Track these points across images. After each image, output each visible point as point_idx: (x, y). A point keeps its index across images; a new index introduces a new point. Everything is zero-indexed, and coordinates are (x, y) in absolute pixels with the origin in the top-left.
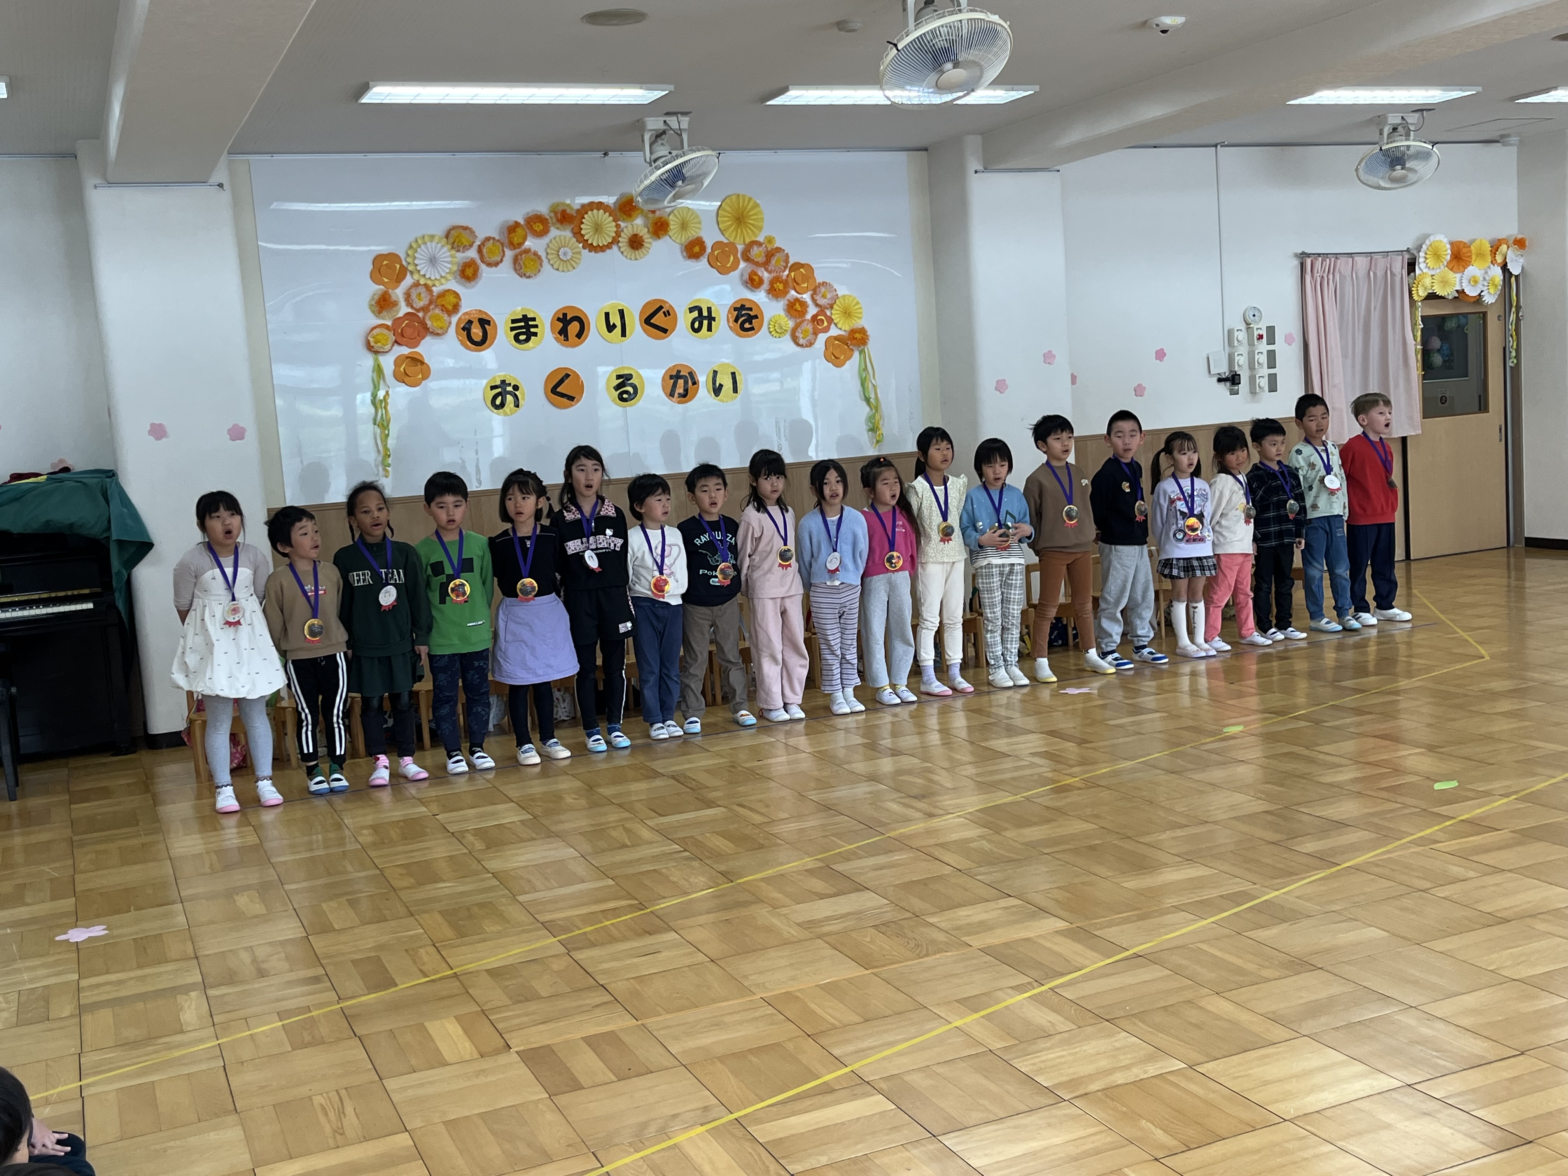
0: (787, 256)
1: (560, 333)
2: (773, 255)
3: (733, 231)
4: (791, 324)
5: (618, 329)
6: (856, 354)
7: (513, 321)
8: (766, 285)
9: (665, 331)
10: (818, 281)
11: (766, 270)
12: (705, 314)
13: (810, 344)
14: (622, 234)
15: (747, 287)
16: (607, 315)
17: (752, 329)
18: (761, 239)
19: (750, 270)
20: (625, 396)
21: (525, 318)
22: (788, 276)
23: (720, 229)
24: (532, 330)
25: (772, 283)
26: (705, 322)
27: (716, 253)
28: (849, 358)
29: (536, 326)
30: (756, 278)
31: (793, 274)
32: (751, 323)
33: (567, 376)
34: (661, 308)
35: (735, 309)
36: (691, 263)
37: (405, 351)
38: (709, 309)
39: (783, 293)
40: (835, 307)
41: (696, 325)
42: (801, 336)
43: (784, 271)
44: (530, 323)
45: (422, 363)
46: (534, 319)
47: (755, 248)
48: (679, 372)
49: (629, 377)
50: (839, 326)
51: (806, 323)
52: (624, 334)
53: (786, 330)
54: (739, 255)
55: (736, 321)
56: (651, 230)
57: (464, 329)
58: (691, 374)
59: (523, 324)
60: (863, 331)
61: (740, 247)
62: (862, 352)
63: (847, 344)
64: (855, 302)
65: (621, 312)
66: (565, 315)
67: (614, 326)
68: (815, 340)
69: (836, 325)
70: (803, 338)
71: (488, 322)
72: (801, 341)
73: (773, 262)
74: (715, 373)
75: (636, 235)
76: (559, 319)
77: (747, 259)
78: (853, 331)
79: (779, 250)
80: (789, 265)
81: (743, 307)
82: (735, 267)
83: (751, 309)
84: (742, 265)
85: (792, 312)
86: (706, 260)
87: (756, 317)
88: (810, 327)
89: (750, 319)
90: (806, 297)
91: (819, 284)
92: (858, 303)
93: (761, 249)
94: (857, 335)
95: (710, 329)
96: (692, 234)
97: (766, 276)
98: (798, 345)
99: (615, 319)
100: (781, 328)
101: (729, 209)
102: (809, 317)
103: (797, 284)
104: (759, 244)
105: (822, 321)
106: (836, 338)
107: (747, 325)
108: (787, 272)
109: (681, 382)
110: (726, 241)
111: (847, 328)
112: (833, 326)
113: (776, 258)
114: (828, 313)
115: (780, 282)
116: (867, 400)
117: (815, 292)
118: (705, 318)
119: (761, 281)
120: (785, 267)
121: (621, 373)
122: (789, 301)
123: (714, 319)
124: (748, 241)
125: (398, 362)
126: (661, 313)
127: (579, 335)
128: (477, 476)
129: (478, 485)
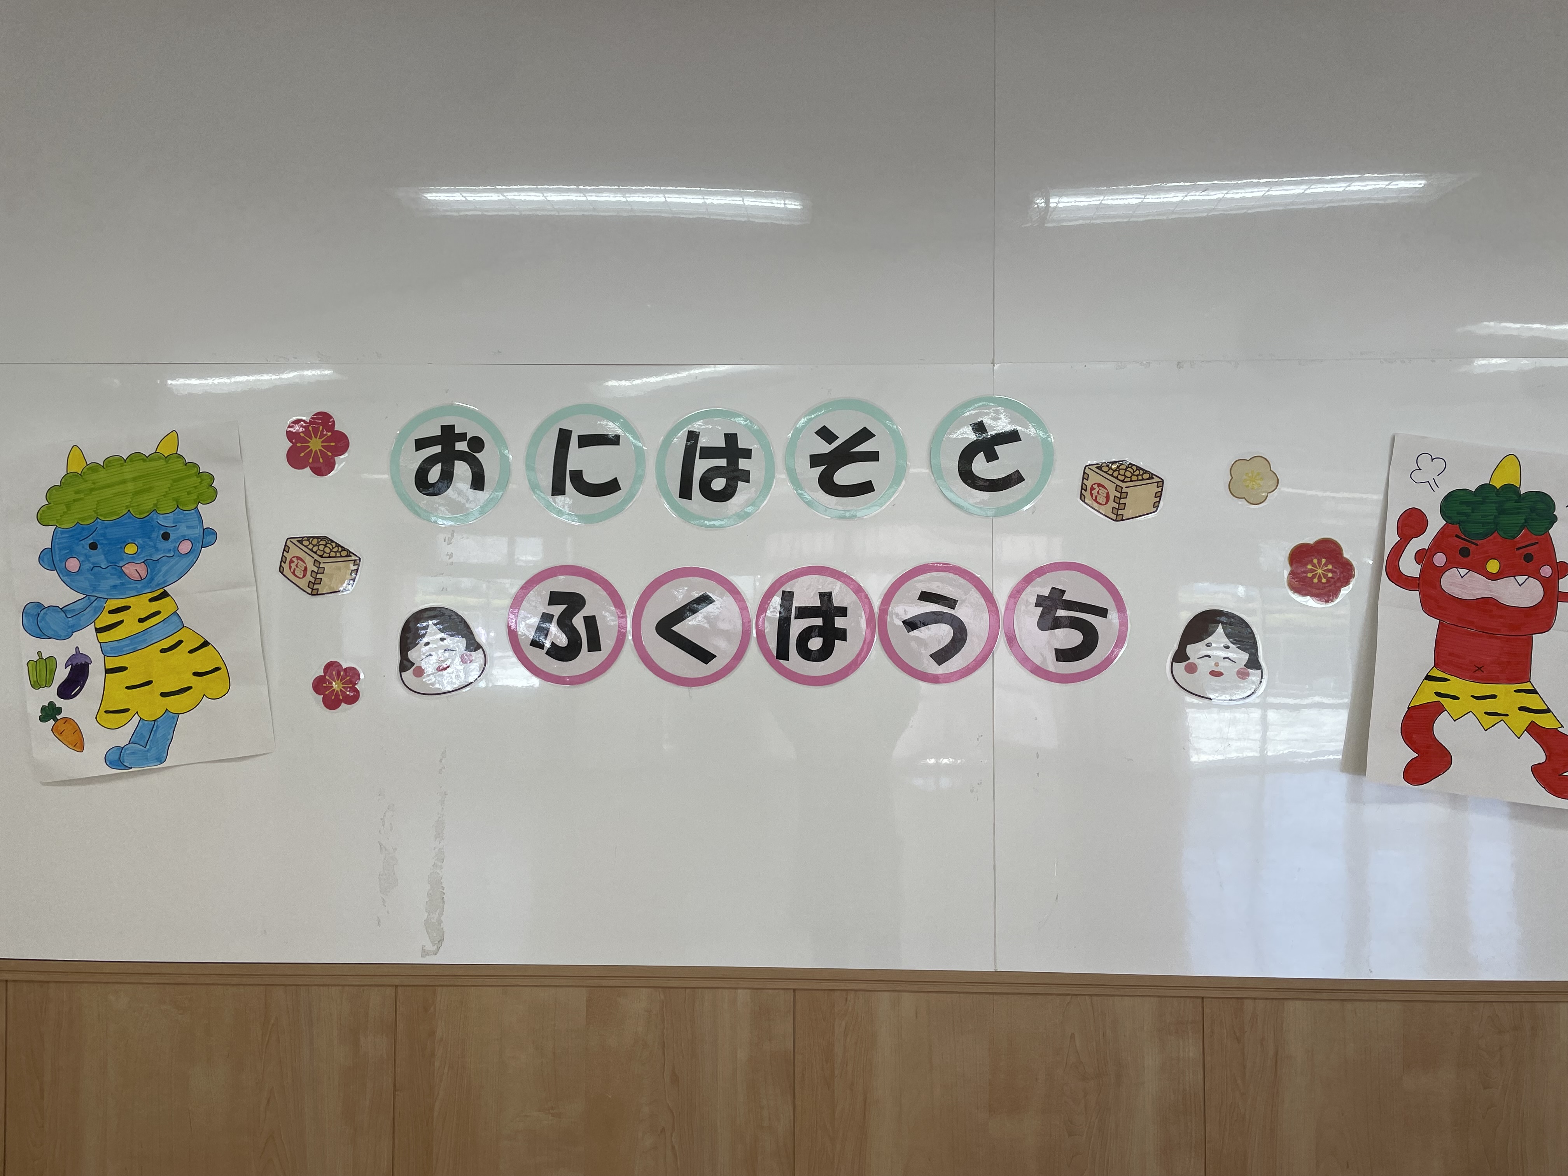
128: (429, 915)
129: (430, 947)
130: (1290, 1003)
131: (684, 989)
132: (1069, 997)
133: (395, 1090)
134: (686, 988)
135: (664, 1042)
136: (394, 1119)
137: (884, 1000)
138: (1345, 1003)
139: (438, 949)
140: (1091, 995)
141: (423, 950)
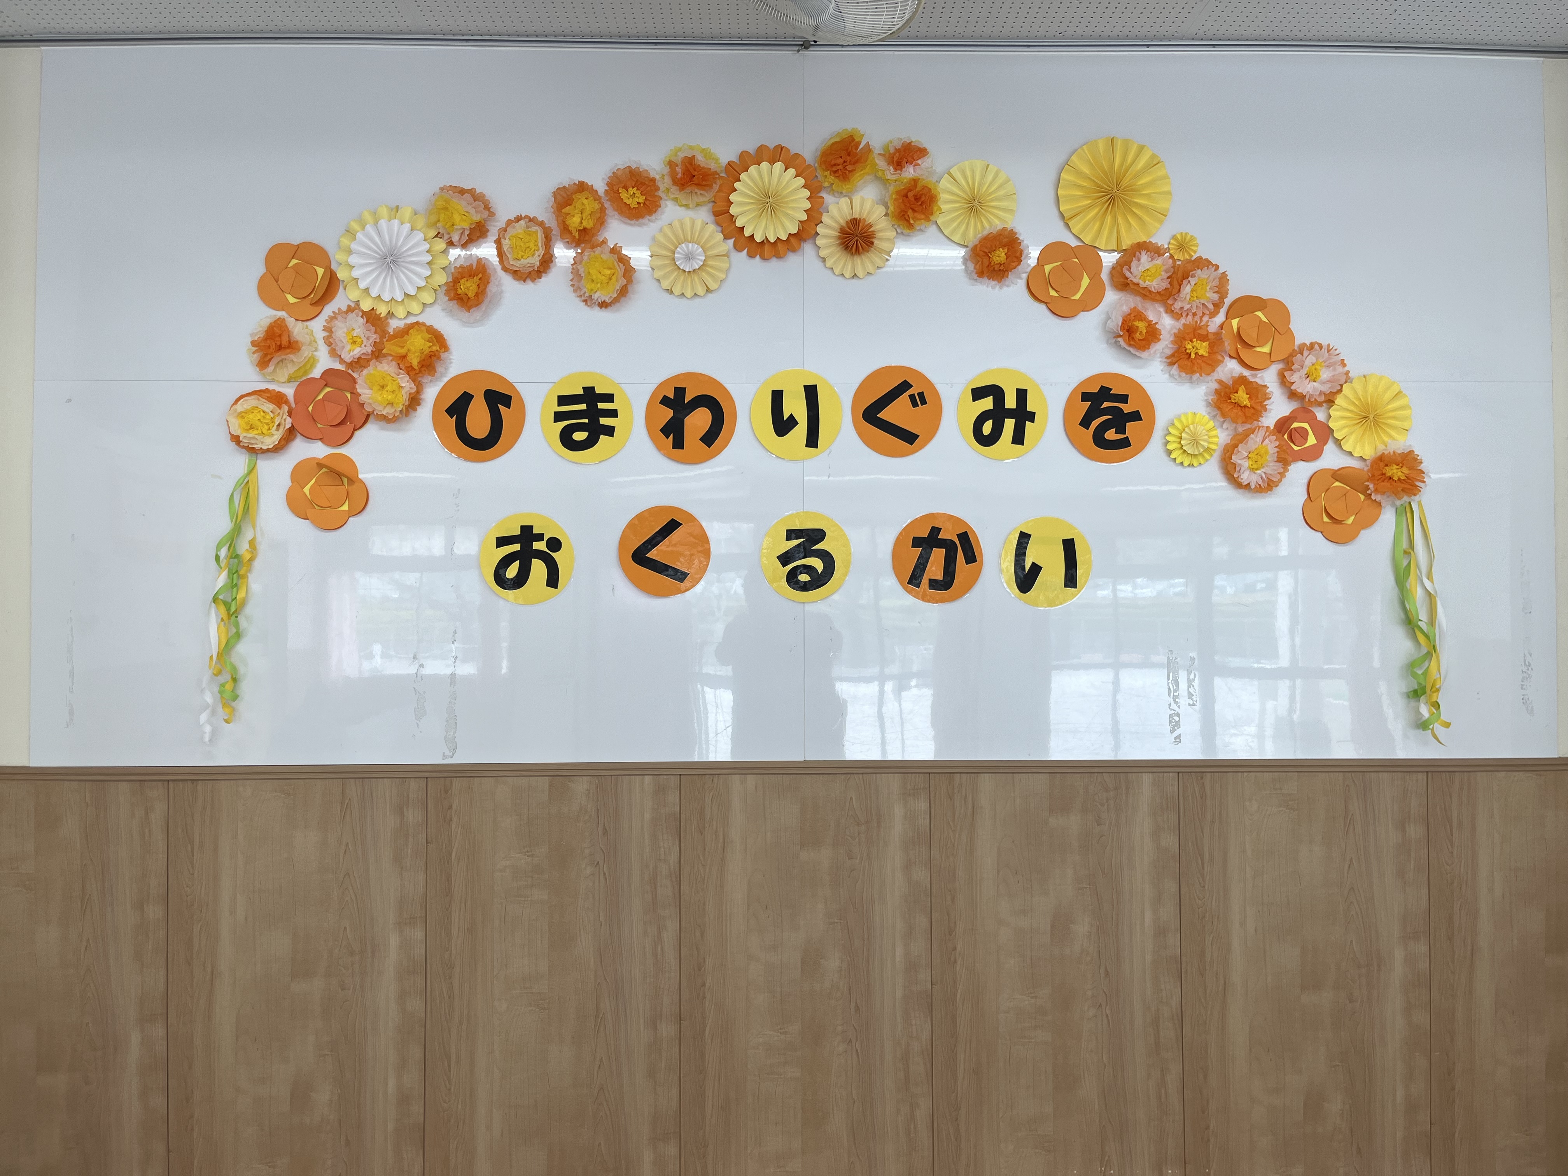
0: (1223, 279)
1: (666, 431)
2: (1186, 276)
3: (1094, 218)
4: (1221, 436)
5: (800, 431)
6: (1388, 518)
7: (563, 400)
8: (1164, 345)
9: (909, 437)
10: (1298, 341)
11: (1170, 311)
12: (1011, 402)
13: (1268, 486)
14: (825, 218)
15: (1117, 345)
16: (777, 397)
17: (1125, 443)
18: (1161, 239)
19: (1125, 309)
20: (804, 578)
21: (590, 395)
22: (1221, 326)
23: (1062, 216)
24: (603, 421)
25: (1180, 338)
26: (1009, 424)
27: (1048, 268)
28: (1369, 522)
29: (613, 413)
30: (1141, 325)
31: (1235, 322)
32: (1121, 430)
33: (672, 526)
34: (905, 386)
35: (1085, 397)
36: (987, 289)
37: (319, 450)
38: (1022, 395)
39: (1209, 364)
40: (1339, 400)
41: (987, 428)
42: (1246, 464)
43: (1213, 315)
44: (601, 406)
45: (353, 480)
46: (609, 398)
47: (1144, 257)
48: (935, 531)
49: (818, 535)
50: (1347, 447)
51: (1261, 434)
52: (812, 440)
53: (1208, 450)
54: (1104, 276)
55: (1085, 423)
56: (892, 208)
57: (450, 411)
58: (965, 538)
59: (583, 407)
60: (1409, 460)
61: (1109, 259)
62: (1405, 512)
63: (1365, 490)
64: (1395, 389)
65: (811, 393)
66: (680, 392)
67: (792, 422)
68: (1282, 475)
69: (1338, 443)
70: (1252, 470)
71: (506, 400)
72: (1245, 477)
73: (1187, 289)
74: (1024, 538)
75: (855, 222)
76: (665, 401)
77: (1123, 283)
78: (1382, 461)
79: (1202, 263)
80: (1228, 301)
81: (1105, 393)
82: (1091, 301)
83: (1124, 399)
84: (1111, 296)
85: (1226, 407)
86: (1021, 284)
87: (1136, 416)
88: (1271, 446)
89: (1120, 420)
90: (1269, 378)
91: (1302, 347)
92: (1398, 395)
93: (1159, 261)
94: (1394, 471)
95: (1018, 438)
96: (993, 223)
97: (1167, 324)
98: (1237, 484)
99: (794, 406)
100: (1195, 442)
101: (1086, 170)
102: (1269, 420)
103: (1246, 345)
104: (1156, 251)
105: (1304, 434)
106: (1337, 475)
107: (1111, 435)
108: (1220, 318)
109: (938, 555)
110: (1074, 243)
111: (1368, 451)
112: (1330, 447)
113: (1193, 281)
114: (1320, 415)
115: (1203, 338)
116: (1409, 622)
117: (1288, 363)
118: (1010, 413)
119: (1153, 335)
120: (1217, 306)
121: (798, 526)
122: (1220, 382)
123: (1031, 417)
124: (1127, 243)
125: (299, 474)
126: (905, 398)
127: (710, 438)
128: (447, 733)
129: (448, 753)
130: (982, 775)
131: (610, 777)
132: (849, 775)
133: (427, 843)
134: (612, 775)
135: (598, 809)
136: (426, 861)
137: (736, 780)
138: (1014, 774)
139: (453, 754)
140: (862, 773)
141: (444, 755)
